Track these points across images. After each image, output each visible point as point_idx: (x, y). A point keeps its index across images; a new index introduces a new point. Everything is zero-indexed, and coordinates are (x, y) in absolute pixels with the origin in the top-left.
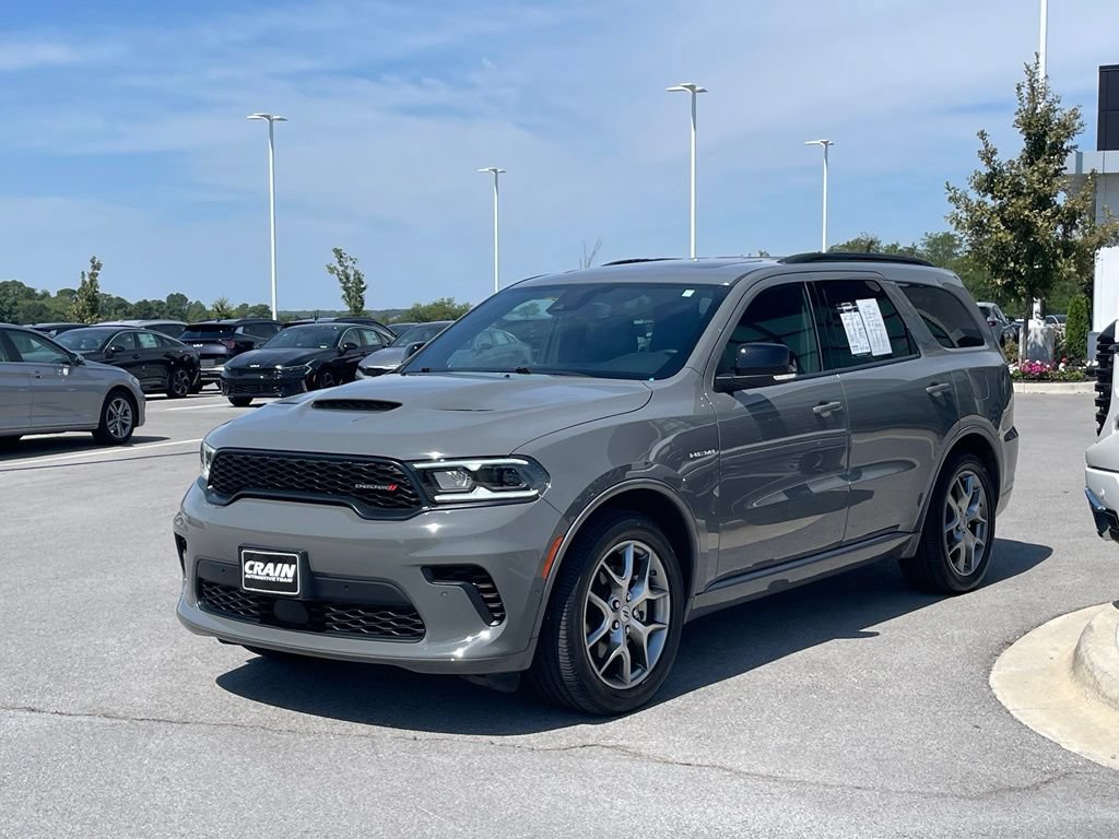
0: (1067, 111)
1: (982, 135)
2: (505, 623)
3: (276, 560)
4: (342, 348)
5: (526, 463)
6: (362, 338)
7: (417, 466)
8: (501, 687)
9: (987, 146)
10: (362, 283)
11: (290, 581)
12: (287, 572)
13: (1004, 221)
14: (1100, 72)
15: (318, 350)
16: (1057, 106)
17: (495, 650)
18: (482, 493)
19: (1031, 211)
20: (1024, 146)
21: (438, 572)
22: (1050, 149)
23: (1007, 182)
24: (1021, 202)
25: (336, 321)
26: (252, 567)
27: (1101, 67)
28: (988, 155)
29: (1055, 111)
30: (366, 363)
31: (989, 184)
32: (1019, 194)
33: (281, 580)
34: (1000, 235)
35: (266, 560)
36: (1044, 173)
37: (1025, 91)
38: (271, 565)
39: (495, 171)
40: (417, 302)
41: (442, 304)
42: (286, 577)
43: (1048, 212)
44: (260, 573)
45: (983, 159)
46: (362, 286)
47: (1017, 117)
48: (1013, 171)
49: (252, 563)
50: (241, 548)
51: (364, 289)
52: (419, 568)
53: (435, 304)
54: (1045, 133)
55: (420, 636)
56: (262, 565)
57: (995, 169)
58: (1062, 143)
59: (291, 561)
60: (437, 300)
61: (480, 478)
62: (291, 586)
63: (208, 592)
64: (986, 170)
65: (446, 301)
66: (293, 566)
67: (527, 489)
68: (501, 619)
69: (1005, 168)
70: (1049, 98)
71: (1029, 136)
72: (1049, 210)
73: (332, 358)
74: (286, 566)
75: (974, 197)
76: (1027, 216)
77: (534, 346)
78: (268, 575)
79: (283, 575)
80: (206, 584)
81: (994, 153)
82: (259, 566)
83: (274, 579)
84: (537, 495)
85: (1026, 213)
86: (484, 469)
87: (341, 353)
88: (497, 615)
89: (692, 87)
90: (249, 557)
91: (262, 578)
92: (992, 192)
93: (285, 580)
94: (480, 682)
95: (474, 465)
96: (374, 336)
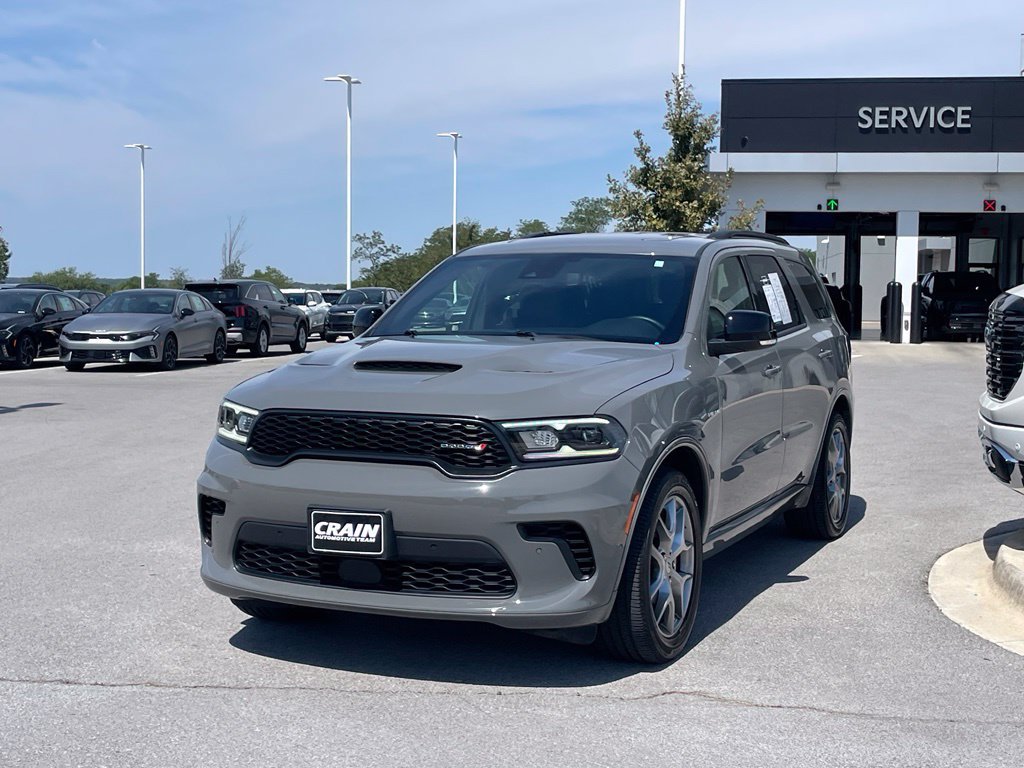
0: (707, 117)
1: (638, 134)
2: (595, 577)
3: (355, 521)
4: (39, 314)
5: (607, 422)
6: (57, 303)
7: (506, 425)
8: (575, 640)
9: (642, 144)
10: (7, 251)
11: (374, 540)
12: (370, 532)
13: (656, 210)
14: (722, 84)
15: (17, 315)
16: (699, 112)
17: (585, 604)
18: (567, 451)
19: (681, 202)
20: (672, 145)
21: (532, 530)
22: (694, 149)
23: (659, 176)
24: (673, 194)
25: (18, 287)
26: (324, 528)
27: (723, 81)
28: (643, 152)
29: (697, 116)
30: (71, 328)
31: (644, 177)
32: (669, 187)
33: (362, 540)
34: (654, 222)
35: (343, 521)
36: (690, 169)
37: (673, 98)
38: (349, 526)
39: (142, 147)
40: (38, 271)
41: (63, 273)
42: (368, 537)
43: (695, 204)
44: (335, 533)
45: (638, 155)
46: (7, 254)
47: (666, 120)
48: (665, 167)
49: (325, 523)
50: (310, 509)
51: (9, 256)
52: (515, 526)
53: (57, 273)
54: (690, 135)
55: (512, 592)
56: (338, 526)
57: (648, 165)
58: (705, 144)
59: (373, 521)
60: (59, 268)
61: (569, 436)
62: (376, 546)
63: (248, 555)
64: (640, 165)
65: (67, 270)
66: (377, 527)
67: (610, 447)
68: (591, 573)
69: (656, 164)
70: (692, 104)
71: (676, 137)
72: (696, 202)
73: (31, 323)
74: (368, 527)
75: (632, 188)
76: (678, 206)
77: (227, 313)
78: (346, 535)
79: (364, 535)
80: (246, 546)
81: (648, 150)
82: (333, 527)
83: (353, 540)
84: (619, 452)
85: (678, 204)
86: (569, 428)
87: (39, 319)
88: (588, 569)
89: (348, 79)
90: (319, 519)
91: (338, 539)
92: (645, 185)
93: (367, 540)
94: (550, 636)
95: (560, 425)
96: (68, 301)
